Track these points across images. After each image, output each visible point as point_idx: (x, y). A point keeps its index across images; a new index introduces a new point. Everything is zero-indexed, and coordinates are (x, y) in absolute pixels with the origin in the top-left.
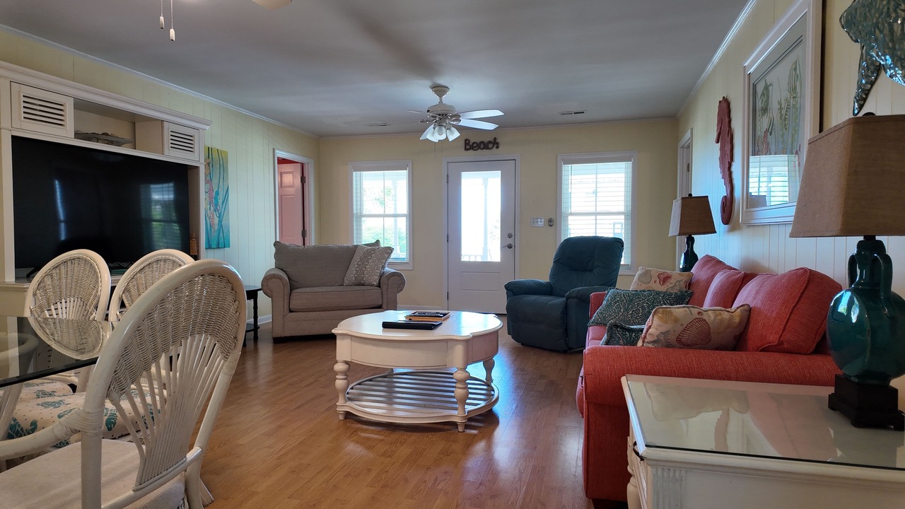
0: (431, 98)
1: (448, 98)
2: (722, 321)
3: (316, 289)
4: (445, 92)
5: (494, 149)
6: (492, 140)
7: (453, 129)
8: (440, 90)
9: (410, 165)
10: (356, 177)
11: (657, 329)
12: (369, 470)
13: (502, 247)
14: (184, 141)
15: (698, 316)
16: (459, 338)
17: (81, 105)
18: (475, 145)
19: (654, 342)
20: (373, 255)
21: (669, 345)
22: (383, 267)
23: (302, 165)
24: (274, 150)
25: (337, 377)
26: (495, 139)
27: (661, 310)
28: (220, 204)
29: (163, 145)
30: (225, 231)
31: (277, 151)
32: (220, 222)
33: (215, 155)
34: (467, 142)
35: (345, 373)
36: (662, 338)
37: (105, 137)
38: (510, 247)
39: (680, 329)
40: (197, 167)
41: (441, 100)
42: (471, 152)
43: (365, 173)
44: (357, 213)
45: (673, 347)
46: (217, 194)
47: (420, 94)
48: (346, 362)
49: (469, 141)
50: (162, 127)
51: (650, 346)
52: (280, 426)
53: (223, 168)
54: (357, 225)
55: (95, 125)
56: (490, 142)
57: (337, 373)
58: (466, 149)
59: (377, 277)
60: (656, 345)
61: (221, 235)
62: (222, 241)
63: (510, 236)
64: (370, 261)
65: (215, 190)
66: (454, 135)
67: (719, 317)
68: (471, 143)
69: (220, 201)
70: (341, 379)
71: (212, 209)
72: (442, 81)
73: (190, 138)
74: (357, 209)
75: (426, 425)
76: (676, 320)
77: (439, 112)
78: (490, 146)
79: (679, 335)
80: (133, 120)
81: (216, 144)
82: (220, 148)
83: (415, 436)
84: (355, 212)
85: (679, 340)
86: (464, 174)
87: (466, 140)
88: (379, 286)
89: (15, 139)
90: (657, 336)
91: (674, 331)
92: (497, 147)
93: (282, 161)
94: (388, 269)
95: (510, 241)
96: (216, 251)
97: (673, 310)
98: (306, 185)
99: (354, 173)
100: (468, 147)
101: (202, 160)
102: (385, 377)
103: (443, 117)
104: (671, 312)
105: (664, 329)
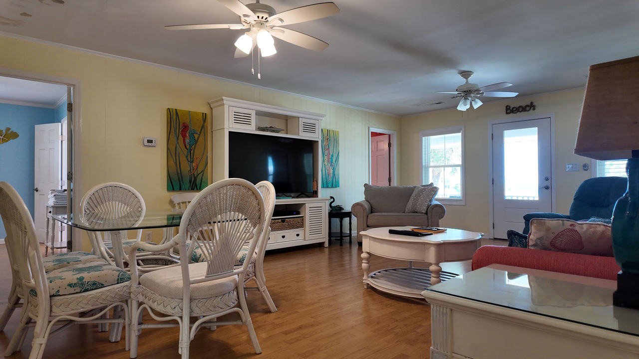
0: (460, 80)
1: (472, 79)
2: (594, 232)
3: (386, 214)
4: (470, 75)
5: (531, 111)
6: (529, 104)
7: (477, 100)
8: (466, 74)
9: (463, 129)
10: (425, 140)
11: (534, 235)
12: (378, 323)
13: (540, 189)
14: (310, 128)
15: (571, 228)
16: (432, 242)
17: (259, 114)
18: (515, 109)
19: (534, 245)
20: (424, 193)
21: (545, 248)
22: (431, 201)
23: (390, 135)
24: (369, 128)
25: (363, 261)
26: (532, 103)
27: (535, 221)
28: (333, 161)
29: (299, 130)
30: (337, 177)
31: (370, 128)
32: (334, 172)
33: (331, 133)
34: (508, 107)
35: (368, 260)
36: (539, 242)
37: (272, 129)
38: (547, 188)
39: (553, 236)
40: (318, 141)
41: (467, 81)
42: (511, 115)
43: (432, 137)
44: (425, 165)
45: (550, 250)
46: (332, 156)
47: (452, 79)
48: (368, 253)
49: (510, 107)
50: (299, 121)
51: (532, 248)
52: (331, 286)
53: (336, 141)
54: (425, 174)
55: (267, 123)
56: (527, 106)
57: (362, 259)
58: (507, 113)
59: (425, 208)
60: (536, 248)
61: (334, 180)
62: (334, 183)
63: (547, 179)
64: (421, 196)
65: (331, 154)
66: (478, 104)
67: (592, 230)
68: (511, 108)
69: (334, 160)
70: (365, 263)
71: (329, 165)
72: (465, 68)
73: (313, 125)
74: (425, 162)
75: (408, 298)
76: (548, 229)
77: (465, 90)
78: (528, 108)
79: (552, 241)
80: (286, 119)
81: (332, 127)
82: (334, 130)
83: (401, 305)
84: (424, 164)
85: (552, 244)
86: (506, 132)
87: (507, 106)
88: (426, 213)
89: (230, 132)
90: (535, 241)
91: (547, 237)
92: (534, 109)
93: (374, 134)
94: (435, 202)
95: (547, 183)
96: (332, 189)
97: (547, 222)
98: (391, 148)
99: (424, 138)
100: (509, 111)
101: (320, 137)
102: (405, 269)
103: (467, 92)
104: (544, 223)
105: (539, 235)
